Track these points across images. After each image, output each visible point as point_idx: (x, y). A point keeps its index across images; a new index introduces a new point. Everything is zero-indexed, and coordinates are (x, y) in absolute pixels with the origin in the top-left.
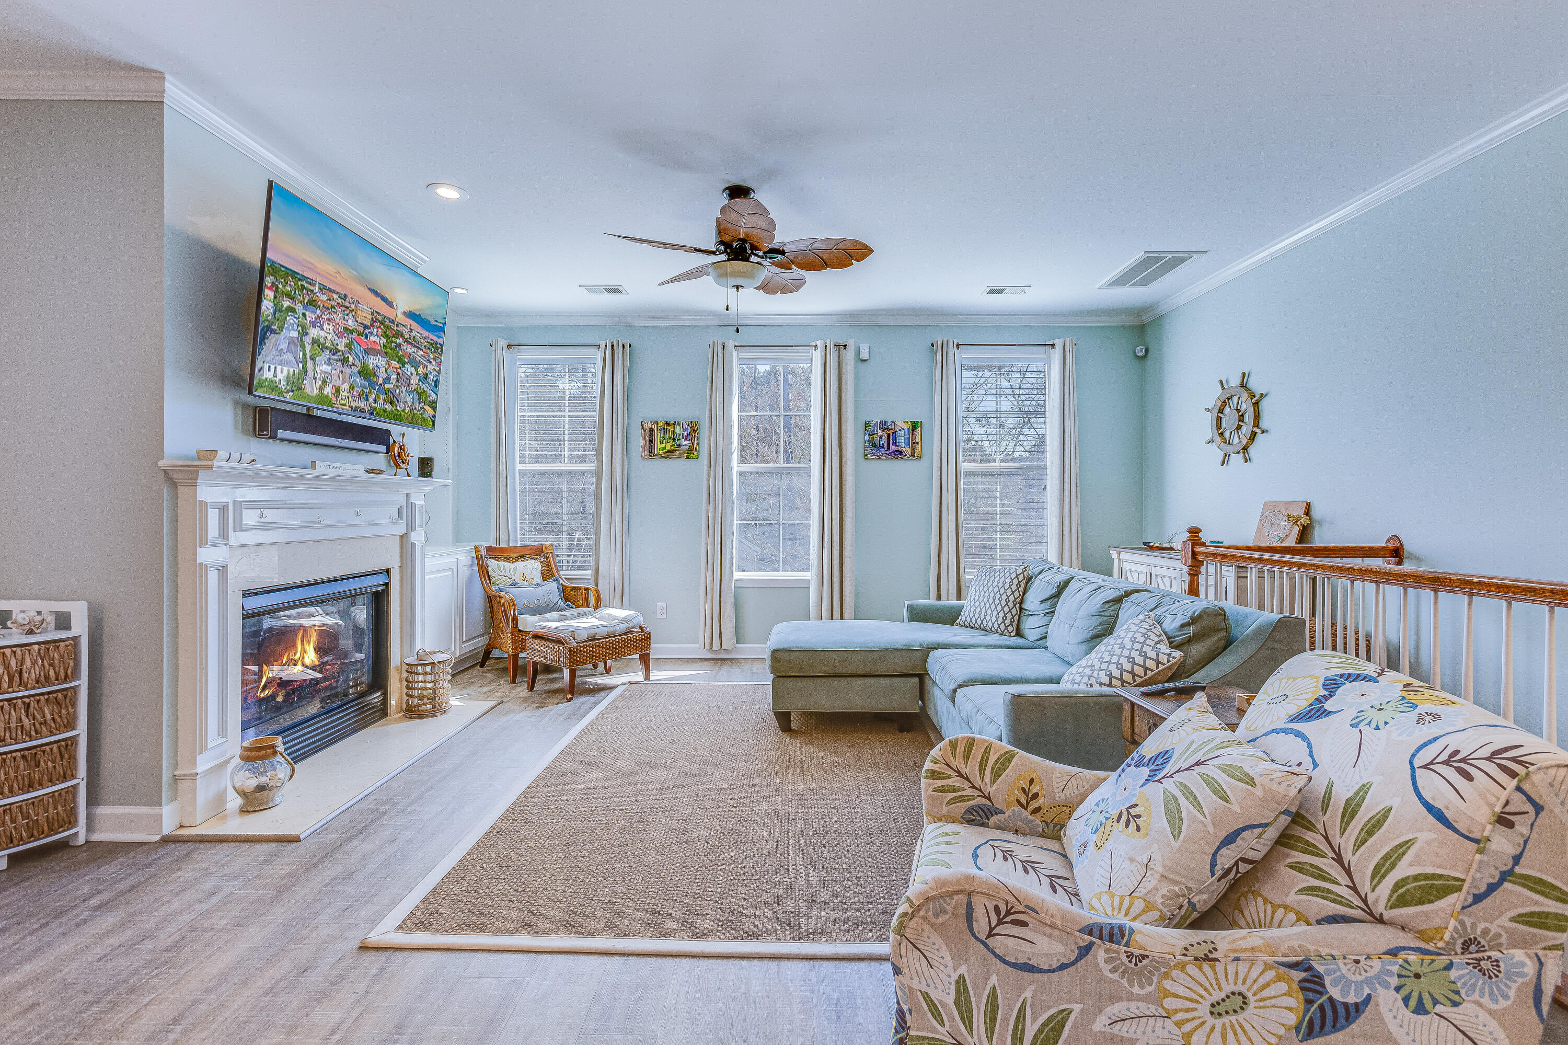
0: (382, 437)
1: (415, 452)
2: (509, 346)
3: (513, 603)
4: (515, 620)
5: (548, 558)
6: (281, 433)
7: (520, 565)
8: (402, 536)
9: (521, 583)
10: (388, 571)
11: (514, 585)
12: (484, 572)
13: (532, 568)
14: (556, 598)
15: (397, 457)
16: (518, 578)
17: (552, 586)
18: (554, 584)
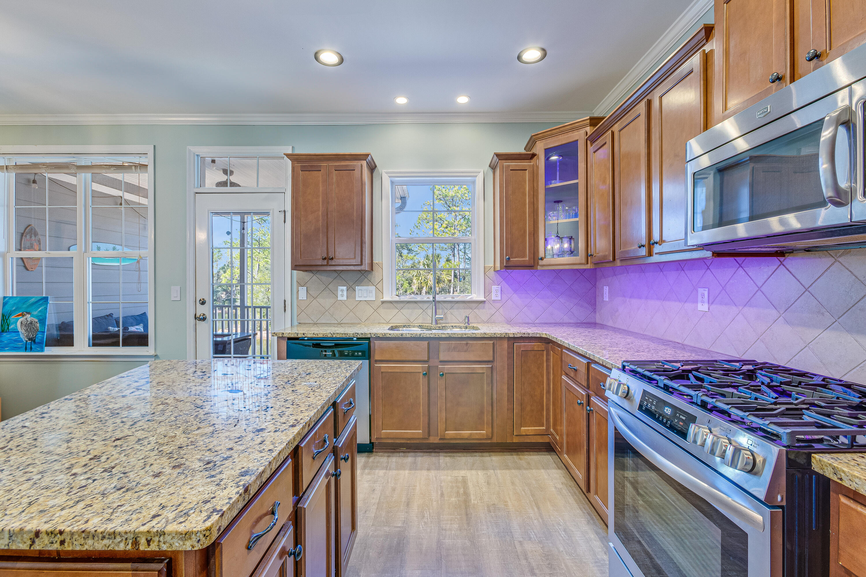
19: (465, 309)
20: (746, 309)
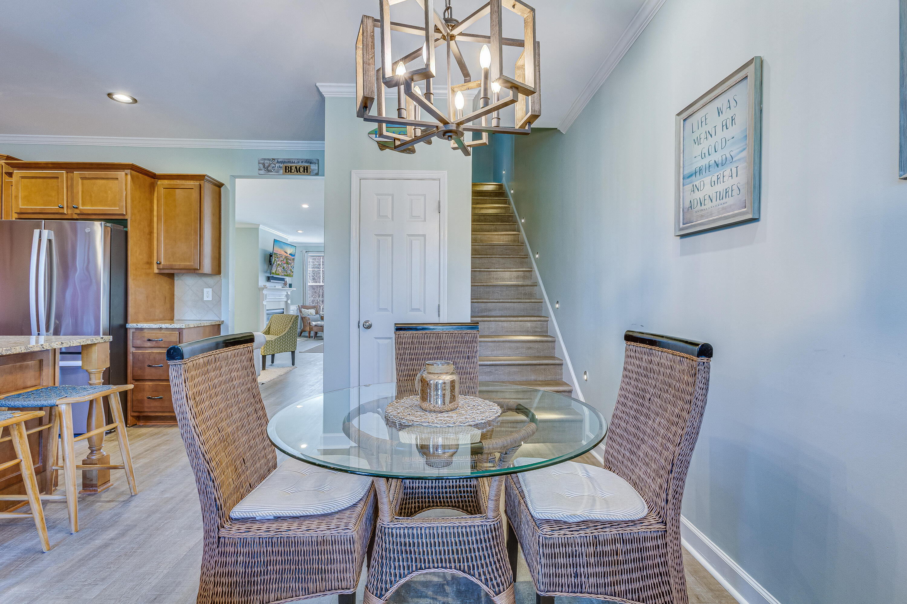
0: (283, 280)
1: (288, 283)
2: (306, 252)
3: (309, 319)
4: (310, 323)
5: (317, 309)
6: (271, 281)
7: (310, 310)
8: (286, 301)
9: (310, 315)
10: (284, 309)
11: (308, 315)
12: (301, 312)
13: (313, 311)
14: (319, 319)
15: (285, 284)
16: (309, 313)
17: (318, 316)
18: (319, 315)
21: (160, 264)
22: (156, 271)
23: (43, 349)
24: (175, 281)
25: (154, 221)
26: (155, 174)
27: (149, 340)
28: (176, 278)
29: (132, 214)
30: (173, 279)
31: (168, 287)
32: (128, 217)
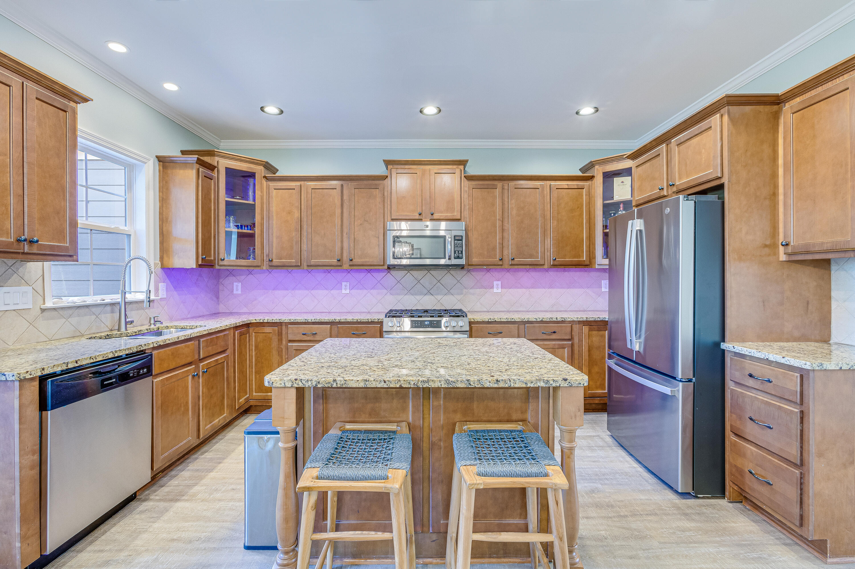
19: (137, 310)
20: (372, 291)
21: (787, 245)
22: (783, 257)
23: (469, 386)
24: (832, 272)
25: (778, 175)
26: (777, 96)
27: (751, 376)
28: (834, 267)
29: (731, 173)
30: (829, 270)
31: (815, 283)
32: (725, 180)
